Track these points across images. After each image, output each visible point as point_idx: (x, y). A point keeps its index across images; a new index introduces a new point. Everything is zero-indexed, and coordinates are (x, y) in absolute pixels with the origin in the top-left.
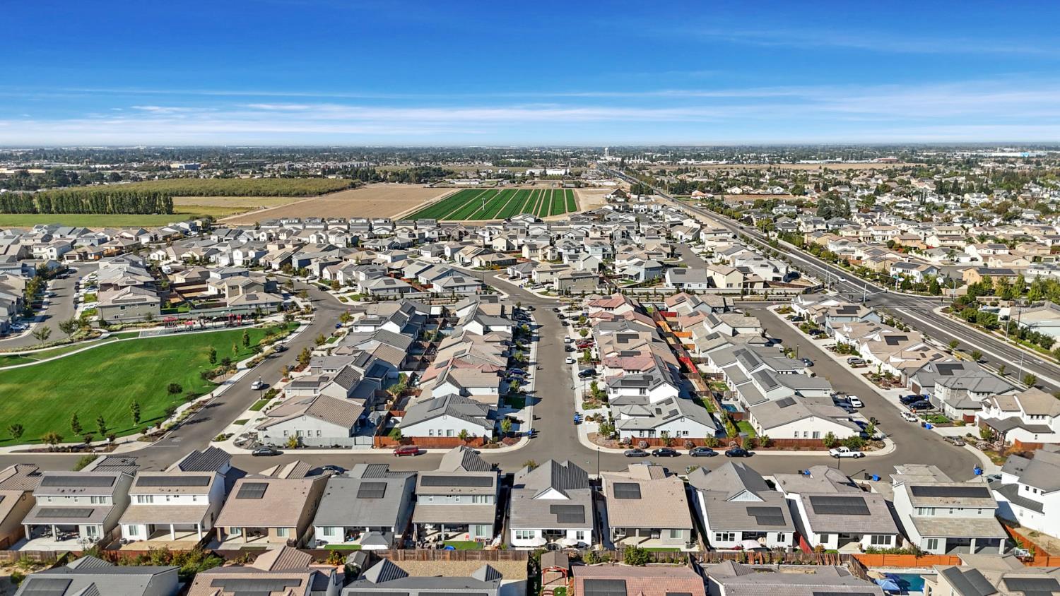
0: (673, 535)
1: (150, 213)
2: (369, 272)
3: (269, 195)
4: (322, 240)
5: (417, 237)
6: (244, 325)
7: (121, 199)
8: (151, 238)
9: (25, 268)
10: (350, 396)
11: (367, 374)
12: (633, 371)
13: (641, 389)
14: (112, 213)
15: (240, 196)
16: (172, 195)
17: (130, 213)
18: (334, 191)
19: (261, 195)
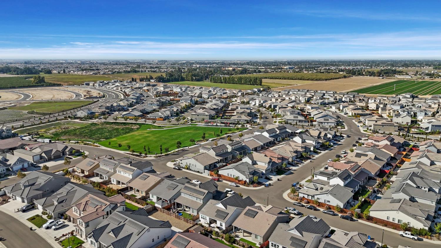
0: (256, 237)
1: (254, 85)
2: (291, 112)
3: (305, 80)
4: (297, 99)
5: (338, 100)
6: (230, 126)
7: (246, 79)
8: (242, 94)
10: (216, 156)
11: (233, 150)
12: (338, 170)
13: (328, 178)
14: (243, 84)
15: (294, 80)
16: (262, 78)
17: (248, 85)
18: (334, 79)
19: (302, 80)
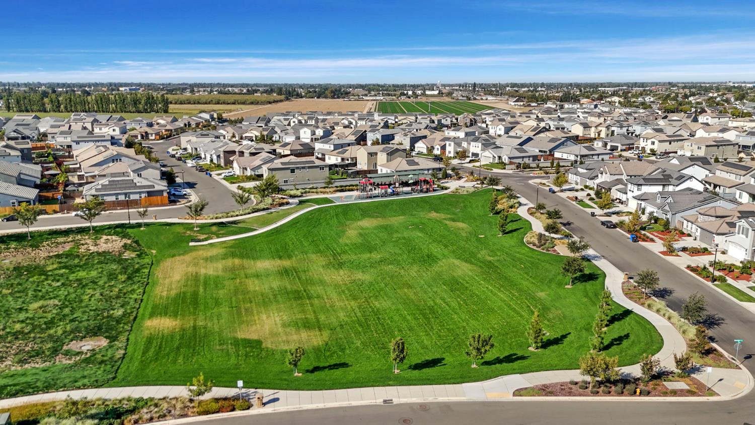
9: (113, 141)
19: (221, 104)
